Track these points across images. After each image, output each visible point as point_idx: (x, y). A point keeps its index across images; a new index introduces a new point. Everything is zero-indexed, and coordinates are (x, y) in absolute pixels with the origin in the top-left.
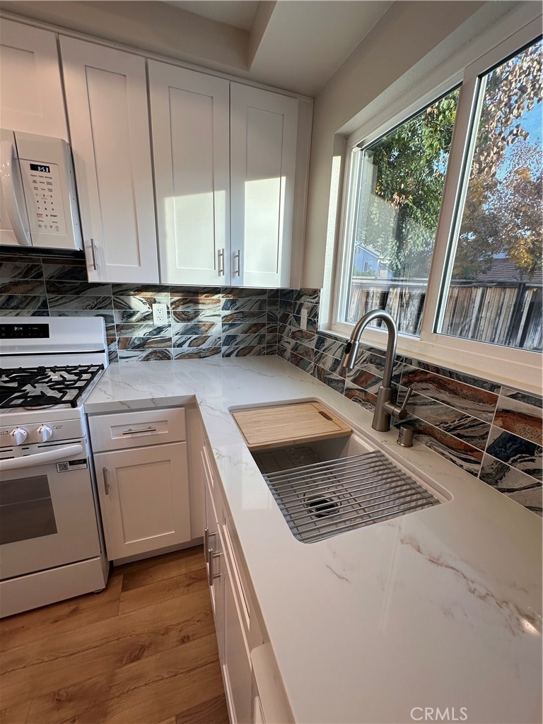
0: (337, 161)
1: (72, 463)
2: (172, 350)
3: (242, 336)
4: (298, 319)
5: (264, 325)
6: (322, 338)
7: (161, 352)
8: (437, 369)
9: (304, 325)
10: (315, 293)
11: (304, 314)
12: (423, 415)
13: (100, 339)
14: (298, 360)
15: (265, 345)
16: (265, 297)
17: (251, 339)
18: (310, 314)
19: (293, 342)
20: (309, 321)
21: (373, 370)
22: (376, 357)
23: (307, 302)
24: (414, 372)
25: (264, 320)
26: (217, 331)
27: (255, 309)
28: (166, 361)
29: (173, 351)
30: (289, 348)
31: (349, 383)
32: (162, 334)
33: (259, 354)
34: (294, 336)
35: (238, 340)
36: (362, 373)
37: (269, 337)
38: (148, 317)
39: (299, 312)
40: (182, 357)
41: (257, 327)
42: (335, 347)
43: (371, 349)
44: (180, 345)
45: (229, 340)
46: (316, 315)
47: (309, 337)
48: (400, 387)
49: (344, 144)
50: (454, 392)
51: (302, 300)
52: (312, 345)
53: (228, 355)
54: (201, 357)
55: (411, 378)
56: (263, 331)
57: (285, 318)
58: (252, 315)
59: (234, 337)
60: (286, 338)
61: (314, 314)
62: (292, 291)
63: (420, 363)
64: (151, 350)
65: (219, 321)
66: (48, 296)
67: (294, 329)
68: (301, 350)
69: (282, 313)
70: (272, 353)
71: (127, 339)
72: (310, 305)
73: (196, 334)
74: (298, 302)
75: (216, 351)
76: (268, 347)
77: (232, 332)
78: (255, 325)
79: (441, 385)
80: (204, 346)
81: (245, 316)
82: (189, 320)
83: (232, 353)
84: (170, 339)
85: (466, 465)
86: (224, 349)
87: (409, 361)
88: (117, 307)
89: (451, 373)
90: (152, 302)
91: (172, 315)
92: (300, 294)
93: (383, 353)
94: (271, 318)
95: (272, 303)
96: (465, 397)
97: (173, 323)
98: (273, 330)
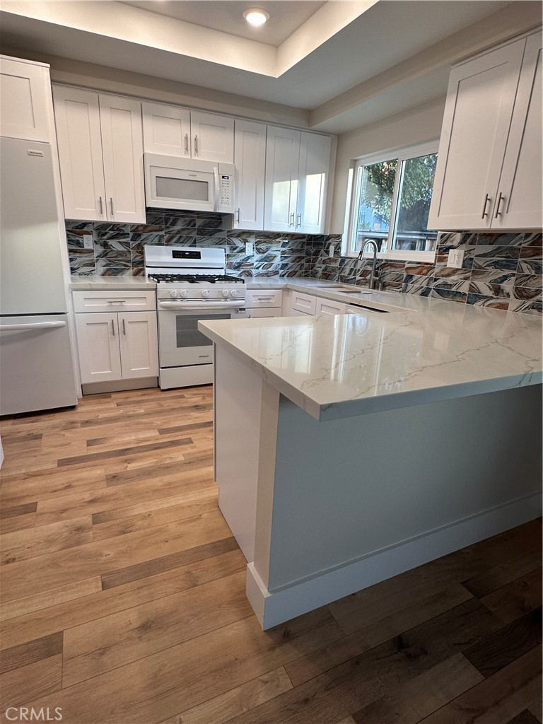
0: (351, 171)
1: (240, 309)
2: (253, 270)
3: (291, 264)
4: (327, 252)
5: (303, 258)
6: (343, 260)
7: (248, 272)
8: (391, 261)
9: (331, 255)
10: (339, 237)
11: (332, 249)
12: (387, 279)
13: (222, 261)
14: (327, 276)
15: (304, 270)
16: (305, 240)
17: (296, 267)
18: (335, 248)
19: (323, 266)
20: (335, 252)
21: (369, 268)
22: (370, 262)
23: (333, 242)
24: (384, 264)
25: (303, 254)
26: (277, 261)
27: (299, 247)
28: (250, 277)
29: (254, 272)
30: (320, 271)
31: (358, 278)
32: (249, 261)
33: (300, 276)
34: (324, 262)
35: (289, 266)
36: (364, 271)
37: (306, 265)
38: (243, 250)
39: (328, 248)
40: (259, 275)
41: (300, 258)
42: (350, 263)
43: (368, 259)
44: (258, 268)
45: (284, 266)
46: (340, 248)
47: (335, 261)
48: (379, 271)
49: (354, 164)
50: (395, 267)
51: (330, 241)
52: (337, 265)
53: (283, 276)
54: (268, 276)
55: (383, 266)
56: (303, 261)
57: (317, 253)
58: (297, 251)
59: (287, 265)
60: (317, 265)
61: (338, 247)
62: (323, 236)
63: (386, 260)
64: (243, 270)
65: (279, 254)
66: (198, 236)
67: (324, 258)
68: (329, 269)
69: (315, 250)
70: (307, 276)
71: (231, 263)
72: (336, 243)
73: (267, 261)
74: (328, 242)
75: (276, 273)
76: (306, 272)
77: (285, 261)
78: (299, 257)
79: (392, 266)
80: (270, 269)
81: (293, 251)
82: (264, 253)
83: (285, 274)
84: (253, 264)
85: (399, 290)
86: (281, 271)
87: (382, 260)
88: (228, 244)
89: (394, 261)
90: (245, 241)
91: (255, 249)
92: (329, 238)
93: (373, 260)
94: (308, 254)
95: (309, 244)
96: (398, 268)
97: (255, 255)
98: (308, 261)
